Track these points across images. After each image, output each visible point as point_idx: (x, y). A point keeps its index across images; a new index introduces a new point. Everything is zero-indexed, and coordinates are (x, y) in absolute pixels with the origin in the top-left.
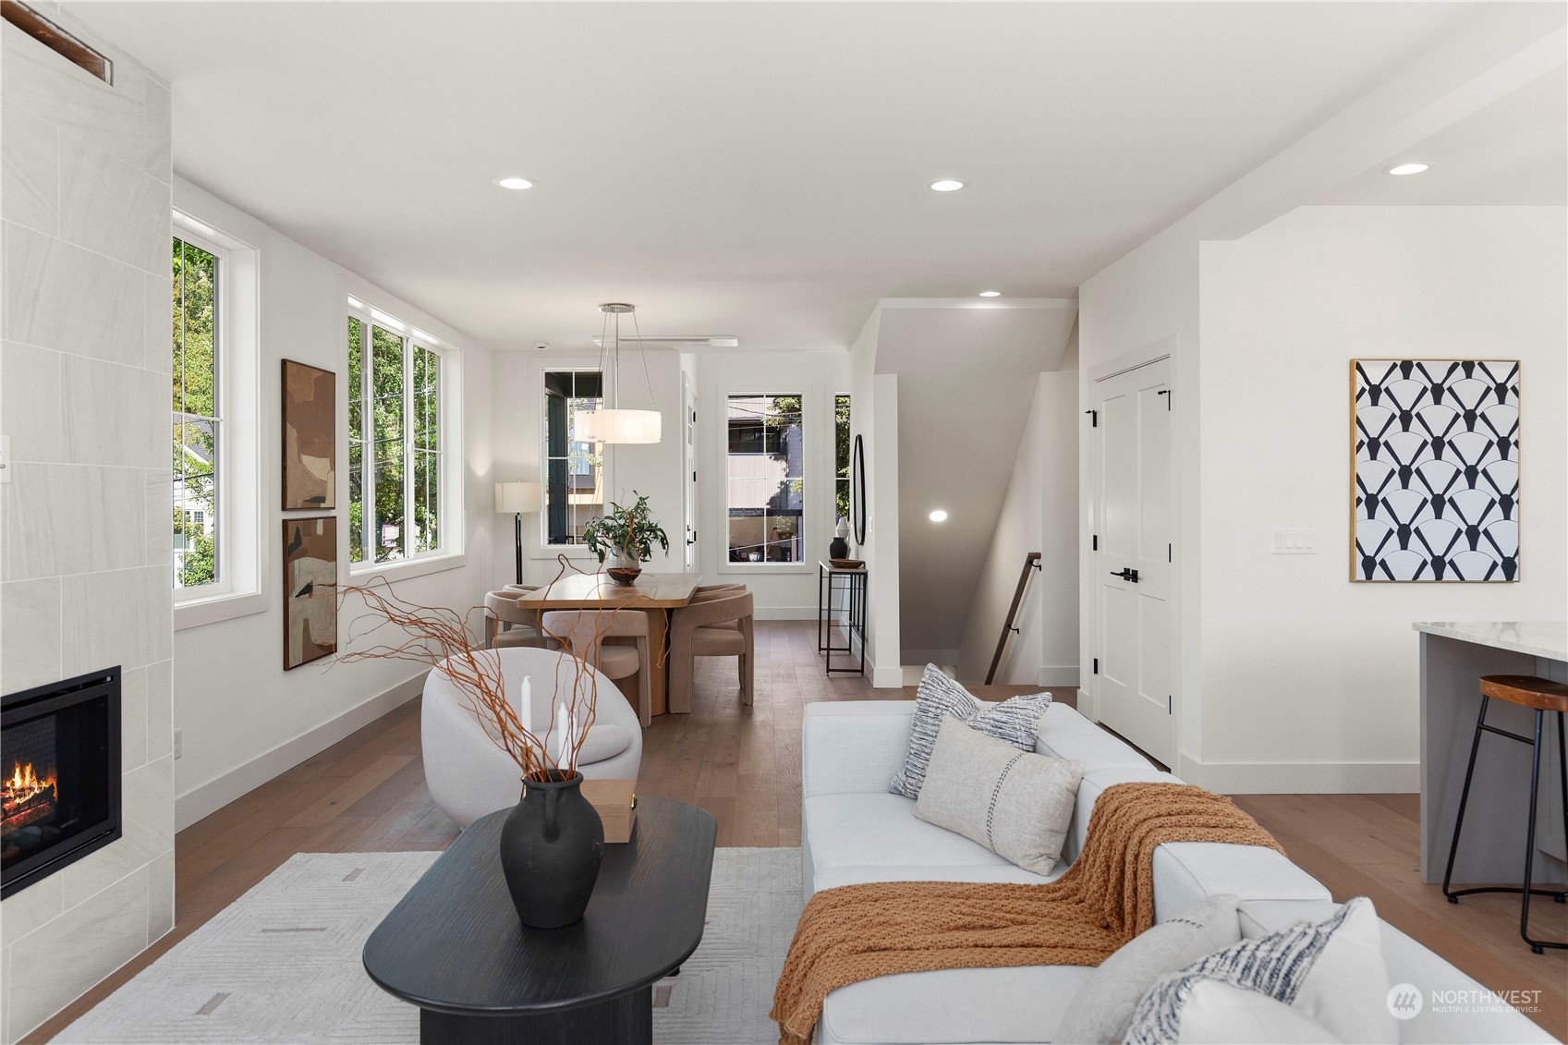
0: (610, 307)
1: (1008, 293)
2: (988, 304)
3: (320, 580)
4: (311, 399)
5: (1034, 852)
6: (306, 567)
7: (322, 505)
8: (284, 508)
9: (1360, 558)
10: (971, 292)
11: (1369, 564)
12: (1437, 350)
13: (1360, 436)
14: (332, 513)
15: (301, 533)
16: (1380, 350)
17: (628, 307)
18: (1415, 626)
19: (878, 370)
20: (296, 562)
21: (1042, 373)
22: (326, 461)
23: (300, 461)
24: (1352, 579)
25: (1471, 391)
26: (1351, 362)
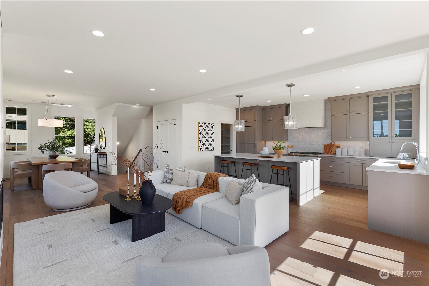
0: (47, 96)
1: (141, 105)
2: (137, 106)
5: (195, 184)
9: (199, 148)
10: (135, 104)
11: (200, 149)
12: (207, 122)
13: (200, 132)
16: (202, 121)
17: (53, 96)
18: (213, 155)
19: (113, 116)
21: (143, 119)
24: (199, 151)
25: (210, 126)
26: (199, 122)
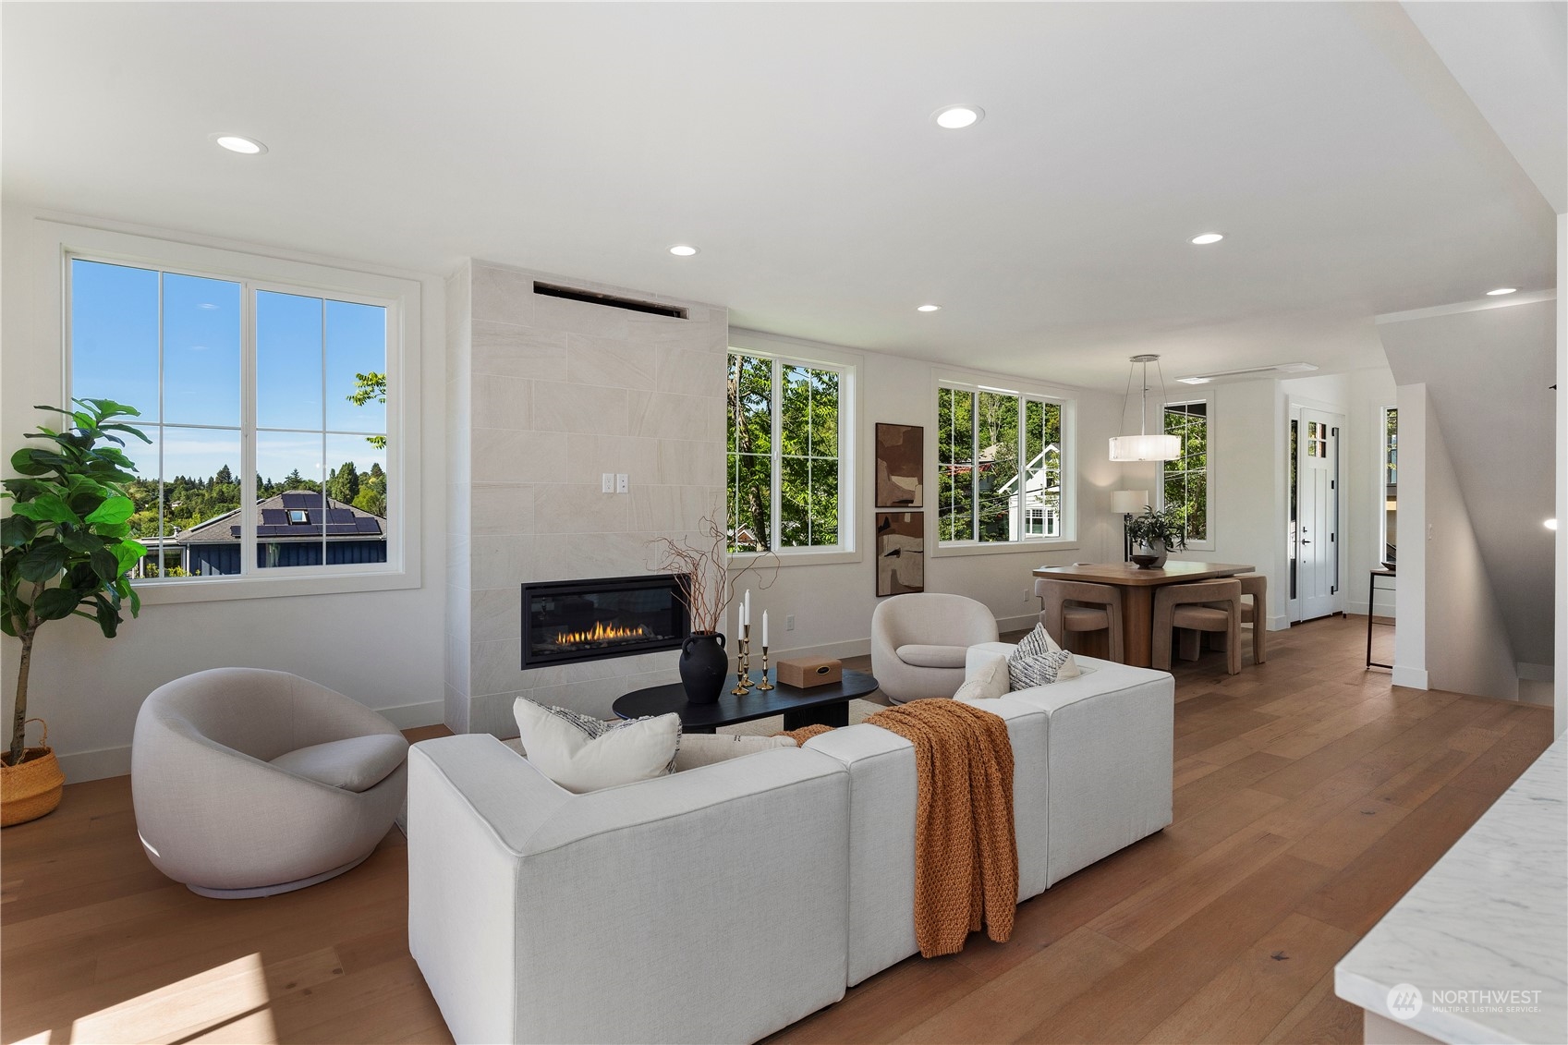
0: (1136, 359)
3: (906, 549)
4: (901, 442)
6: (892, 541)
7: (910, 505)
8: (876, 506)
14: (921, 510)
15: (890, 521)
17: (1153, 357)
19: (1400, 381)
20: (885, 537)
22: (915, 480)
23: (889, 479)
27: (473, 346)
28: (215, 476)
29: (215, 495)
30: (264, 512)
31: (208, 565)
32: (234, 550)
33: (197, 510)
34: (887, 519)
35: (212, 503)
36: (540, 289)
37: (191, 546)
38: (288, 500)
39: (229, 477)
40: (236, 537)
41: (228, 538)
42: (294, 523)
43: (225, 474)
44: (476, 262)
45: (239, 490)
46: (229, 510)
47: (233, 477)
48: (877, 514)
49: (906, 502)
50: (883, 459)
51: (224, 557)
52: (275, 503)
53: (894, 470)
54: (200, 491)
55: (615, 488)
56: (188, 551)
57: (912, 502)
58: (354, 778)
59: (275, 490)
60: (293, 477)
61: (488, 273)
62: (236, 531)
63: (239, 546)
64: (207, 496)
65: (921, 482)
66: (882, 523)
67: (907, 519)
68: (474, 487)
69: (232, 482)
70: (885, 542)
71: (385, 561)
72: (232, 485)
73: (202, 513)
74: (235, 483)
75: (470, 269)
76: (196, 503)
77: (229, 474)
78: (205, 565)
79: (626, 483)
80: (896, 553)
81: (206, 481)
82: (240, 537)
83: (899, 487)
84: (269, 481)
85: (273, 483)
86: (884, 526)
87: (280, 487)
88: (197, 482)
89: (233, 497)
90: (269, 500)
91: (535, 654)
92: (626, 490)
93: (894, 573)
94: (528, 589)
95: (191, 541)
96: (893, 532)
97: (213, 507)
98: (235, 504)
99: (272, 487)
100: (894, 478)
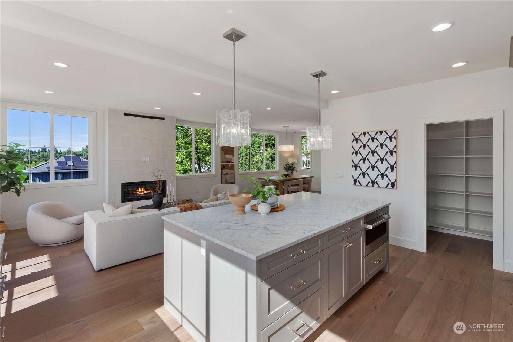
0: (284, 127)
3: (229, 173)
6: (225, 171)
8: (221, 163)
9: (353, 180)
11: (355, 181)
12: (373, 129)
13: (353, 151)
14: (234, 163)
16: (358, 130)
17: (288, 126)
20: (223, 170)
22: (232, 156)
23: (224, 156)
24: (352, 185)
25: (382, 138)
26: (351, 133)
27: (108, 128)
28: (40, 149)
29: (40, 156)
30: (58, 162)
31: (39, 179)
32: (48, 174)
33: (34, 161)
34: (224, 166)
35: (39, 159)
36: (126, 114)
37: (33, 173)
38: (66, 158)
39: (46, 150)
40: (48, 170)
41: (46, 171)
42: (68, 166)
43: (44, 149)
44: (109, 109)
45: (50, 154)
46: (46, 161)
47: (47, 150)
48: (221, 165)
49: (229, 162)
50: (223, 151)
51: (45, 176)
52: (62, 159)
53: (225, 154)
54: (35, 155)
55: (146, 160)
56: (32, 175)
57: (231, 161)
58: (76, 222)
59: (62, 154)
60: (69, 150)
61: (112, 112)
62: (48, 168)
63: (49, 173)
64: (38, 156)
65: (233, 156)
66: (222, 167)
67: (230, 165)
68: (109, 161)
69: (47, 151)
70: (223, 171)
71: (88, 178)
72: (47, 152)
73: (36, 162)
74: (48, 151)
75: (108, 111)
76: (34, 158)
77: (45, 149)
78: (38, 179)
79: (149, 159)
80: (227, 174)
81: (37, 151)
82: (50, 170)
83: (227, 158)
84: (60, 151)
85: (62, 152)
86: (223, 167)
87: (65, 153)
88: (34, 151)
89: (47, 156)
90: (60, 158)
91: (125, 199)
92: (149, 161)
93: (226, 179)
94: (123, 184)
95: (33, 172)
96: (226, 169)
97: (40, 160)
98: (48, 159)
99: (61, 153)
100: (226, 156)
